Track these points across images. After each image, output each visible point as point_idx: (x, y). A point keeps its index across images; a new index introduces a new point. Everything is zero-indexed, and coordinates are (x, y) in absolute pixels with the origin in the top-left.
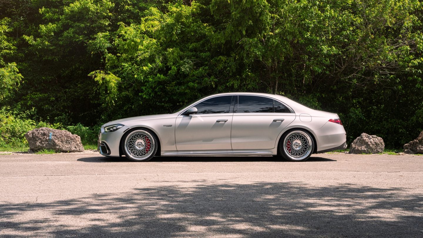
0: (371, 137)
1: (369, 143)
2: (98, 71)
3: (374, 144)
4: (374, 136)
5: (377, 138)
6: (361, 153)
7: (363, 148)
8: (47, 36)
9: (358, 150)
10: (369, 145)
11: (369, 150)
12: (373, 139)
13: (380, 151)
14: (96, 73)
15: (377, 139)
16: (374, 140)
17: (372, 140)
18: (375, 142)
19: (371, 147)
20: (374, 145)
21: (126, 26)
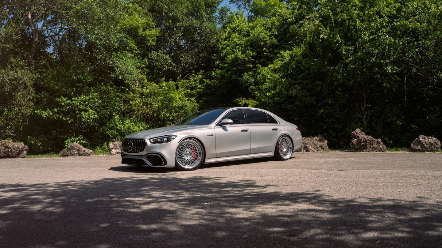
0: (427, 138)
1: (424, 143)
2: (241, 98)
3: (428, 143)
4: (429, 137)
5: (432, 138)
6: (417, 152)
7: (419, 147)
8: (216, 78)
9: (415, 149)
10: (424, 145)
11: (423, 149)
12: (428, 139)
13: (435, 149)
14: (240, 99)
15: (431, 140)
16: (428, 141)
17: (426, 141)
18: (429, 143)
19: (425, 147)
20: (428, 145)
21: (261, 67)
